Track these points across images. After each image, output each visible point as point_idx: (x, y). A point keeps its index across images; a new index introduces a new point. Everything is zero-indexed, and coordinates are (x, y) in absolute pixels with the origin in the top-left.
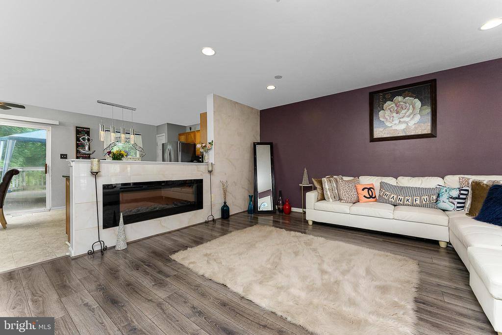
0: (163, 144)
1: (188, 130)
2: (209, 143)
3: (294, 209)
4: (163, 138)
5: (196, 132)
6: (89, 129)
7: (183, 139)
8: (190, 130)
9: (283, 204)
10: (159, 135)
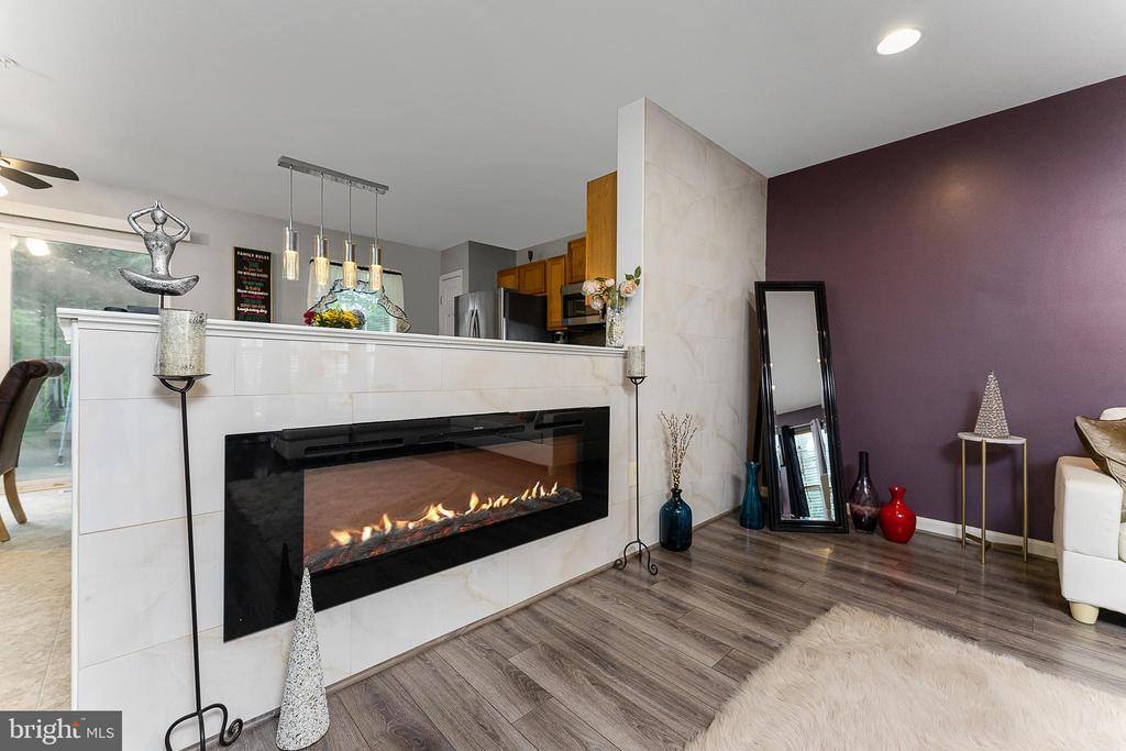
0: (457, 299)
1: (522, 261)
2: (629, 278)
3: (924, 524)
4: (456, 283)
5: (549, 264)
6: (269, 254)
7: (510, 282)
8: (531, 259)
9: (875, 499)
10: (446, 276)
